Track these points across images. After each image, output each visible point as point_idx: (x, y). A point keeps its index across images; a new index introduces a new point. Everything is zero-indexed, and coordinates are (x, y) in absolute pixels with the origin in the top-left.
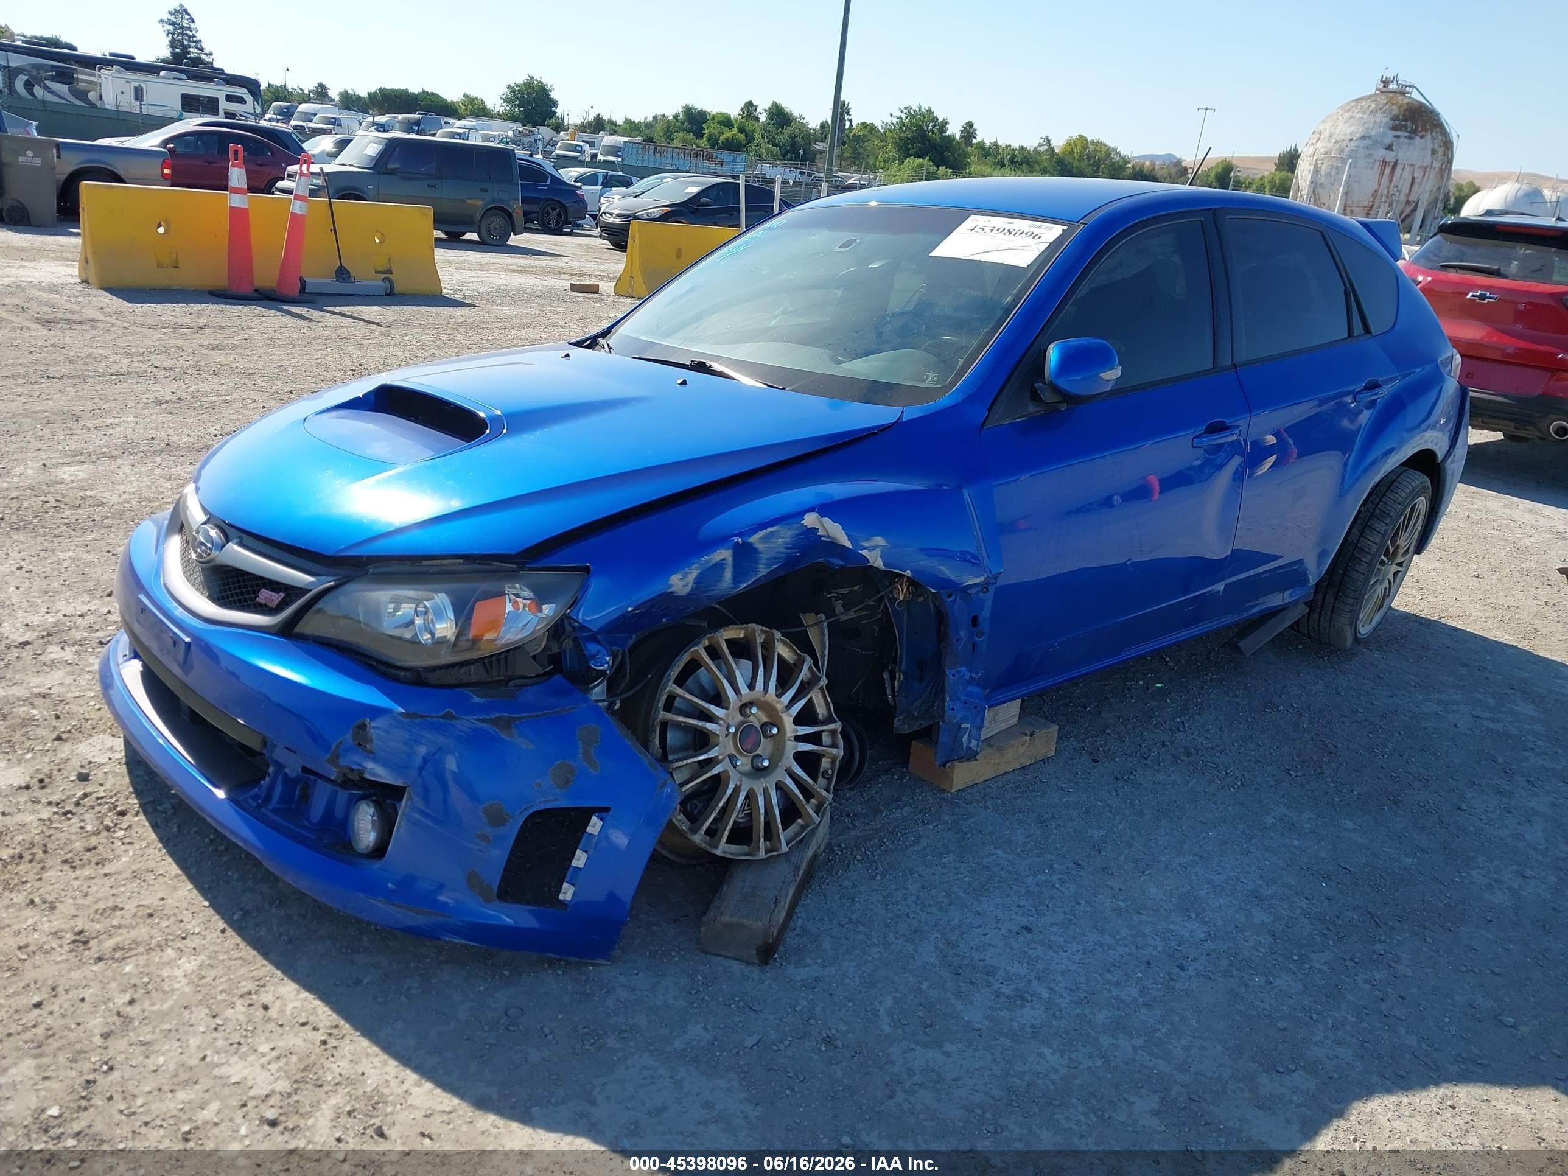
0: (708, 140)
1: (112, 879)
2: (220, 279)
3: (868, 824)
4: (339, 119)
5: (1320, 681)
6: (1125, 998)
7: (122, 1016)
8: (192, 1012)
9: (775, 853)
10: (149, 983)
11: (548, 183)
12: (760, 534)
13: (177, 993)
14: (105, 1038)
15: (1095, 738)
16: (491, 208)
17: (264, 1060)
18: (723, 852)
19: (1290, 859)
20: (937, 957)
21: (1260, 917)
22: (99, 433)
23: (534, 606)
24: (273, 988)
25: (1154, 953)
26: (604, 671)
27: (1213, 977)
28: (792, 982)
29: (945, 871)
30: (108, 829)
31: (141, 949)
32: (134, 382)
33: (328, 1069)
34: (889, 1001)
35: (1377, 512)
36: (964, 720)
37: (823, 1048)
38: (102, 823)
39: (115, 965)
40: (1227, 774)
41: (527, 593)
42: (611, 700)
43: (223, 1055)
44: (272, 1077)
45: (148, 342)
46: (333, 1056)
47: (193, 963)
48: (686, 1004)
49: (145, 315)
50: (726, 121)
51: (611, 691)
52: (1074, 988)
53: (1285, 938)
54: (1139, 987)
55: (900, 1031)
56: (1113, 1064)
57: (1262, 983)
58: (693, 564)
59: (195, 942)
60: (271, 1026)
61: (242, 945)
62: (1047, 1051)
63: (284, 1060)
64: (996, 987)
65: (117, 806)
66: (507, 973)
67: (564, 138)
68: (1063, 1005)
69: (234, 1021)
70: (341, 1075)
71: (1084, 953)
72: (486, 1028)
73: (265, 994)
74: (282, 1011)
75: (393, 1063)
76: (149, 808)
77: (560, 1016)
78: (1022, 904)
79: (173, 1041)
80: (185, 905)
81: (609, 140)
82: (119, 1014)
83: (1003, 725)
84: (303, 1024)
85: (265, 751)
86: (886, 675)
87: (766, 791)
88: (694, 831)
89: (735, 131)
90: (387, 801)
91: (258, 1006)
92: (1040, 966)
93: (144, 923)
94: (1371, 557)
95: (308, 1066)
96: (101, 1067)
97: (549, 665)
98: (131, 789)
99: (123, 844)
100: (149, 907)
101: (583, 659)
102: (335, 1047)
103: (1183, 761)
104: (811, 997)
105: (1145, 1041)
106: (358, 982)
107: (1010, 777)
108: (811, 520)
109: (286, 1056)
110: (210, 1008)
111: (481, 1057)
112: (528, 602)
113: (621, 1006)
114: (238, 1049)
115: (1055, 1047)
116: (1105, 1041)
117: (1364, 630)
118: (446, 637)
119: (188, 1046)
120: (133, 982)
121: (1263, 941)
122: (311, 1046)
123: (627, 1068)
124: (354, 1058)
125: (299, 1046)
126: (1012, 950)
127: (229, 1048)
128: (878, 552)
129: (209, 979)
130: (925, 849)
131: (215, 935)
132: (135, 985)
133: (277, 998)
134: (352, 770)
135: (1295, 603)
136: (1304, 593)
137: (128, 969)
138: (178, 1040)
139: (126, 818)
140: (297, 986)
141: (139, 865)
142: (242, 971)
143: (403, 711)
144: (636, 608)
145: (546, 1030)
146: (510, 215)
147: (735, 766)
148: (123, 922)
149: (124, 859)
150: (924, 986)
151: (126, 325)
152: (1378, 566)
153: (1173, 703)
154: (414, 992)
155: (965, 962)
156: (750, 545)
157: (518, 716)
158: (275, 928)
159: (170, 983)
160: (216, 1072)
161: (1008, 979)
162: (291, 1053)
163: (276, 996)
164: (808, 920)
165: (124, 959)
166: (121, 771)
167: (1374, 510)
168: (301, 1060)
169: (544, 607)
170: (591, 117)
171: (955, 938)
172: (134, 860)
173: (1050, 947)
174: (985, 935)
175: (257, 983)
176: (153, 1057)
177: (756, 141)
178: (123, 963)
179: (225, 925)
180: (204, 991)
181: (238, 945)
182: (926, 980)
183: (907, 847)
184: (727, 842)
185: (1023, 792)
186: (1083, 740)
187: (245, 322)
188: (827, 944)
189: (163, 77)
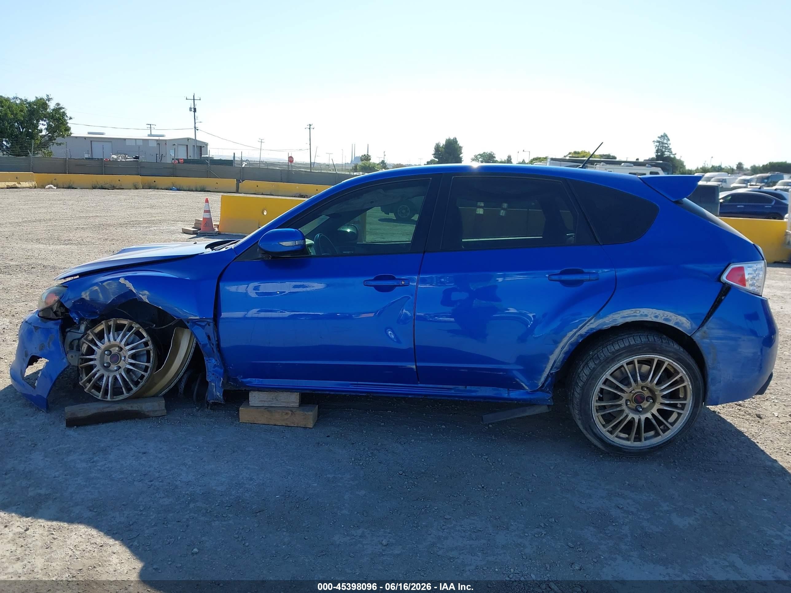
12: (106, 283)
36: (213, 381)
58: (88, 289)
83: (285, 404)
108: (122, 281)
128: (146, 296)
156: (104, 286)
157: (41, 327)
189: (622, 166)
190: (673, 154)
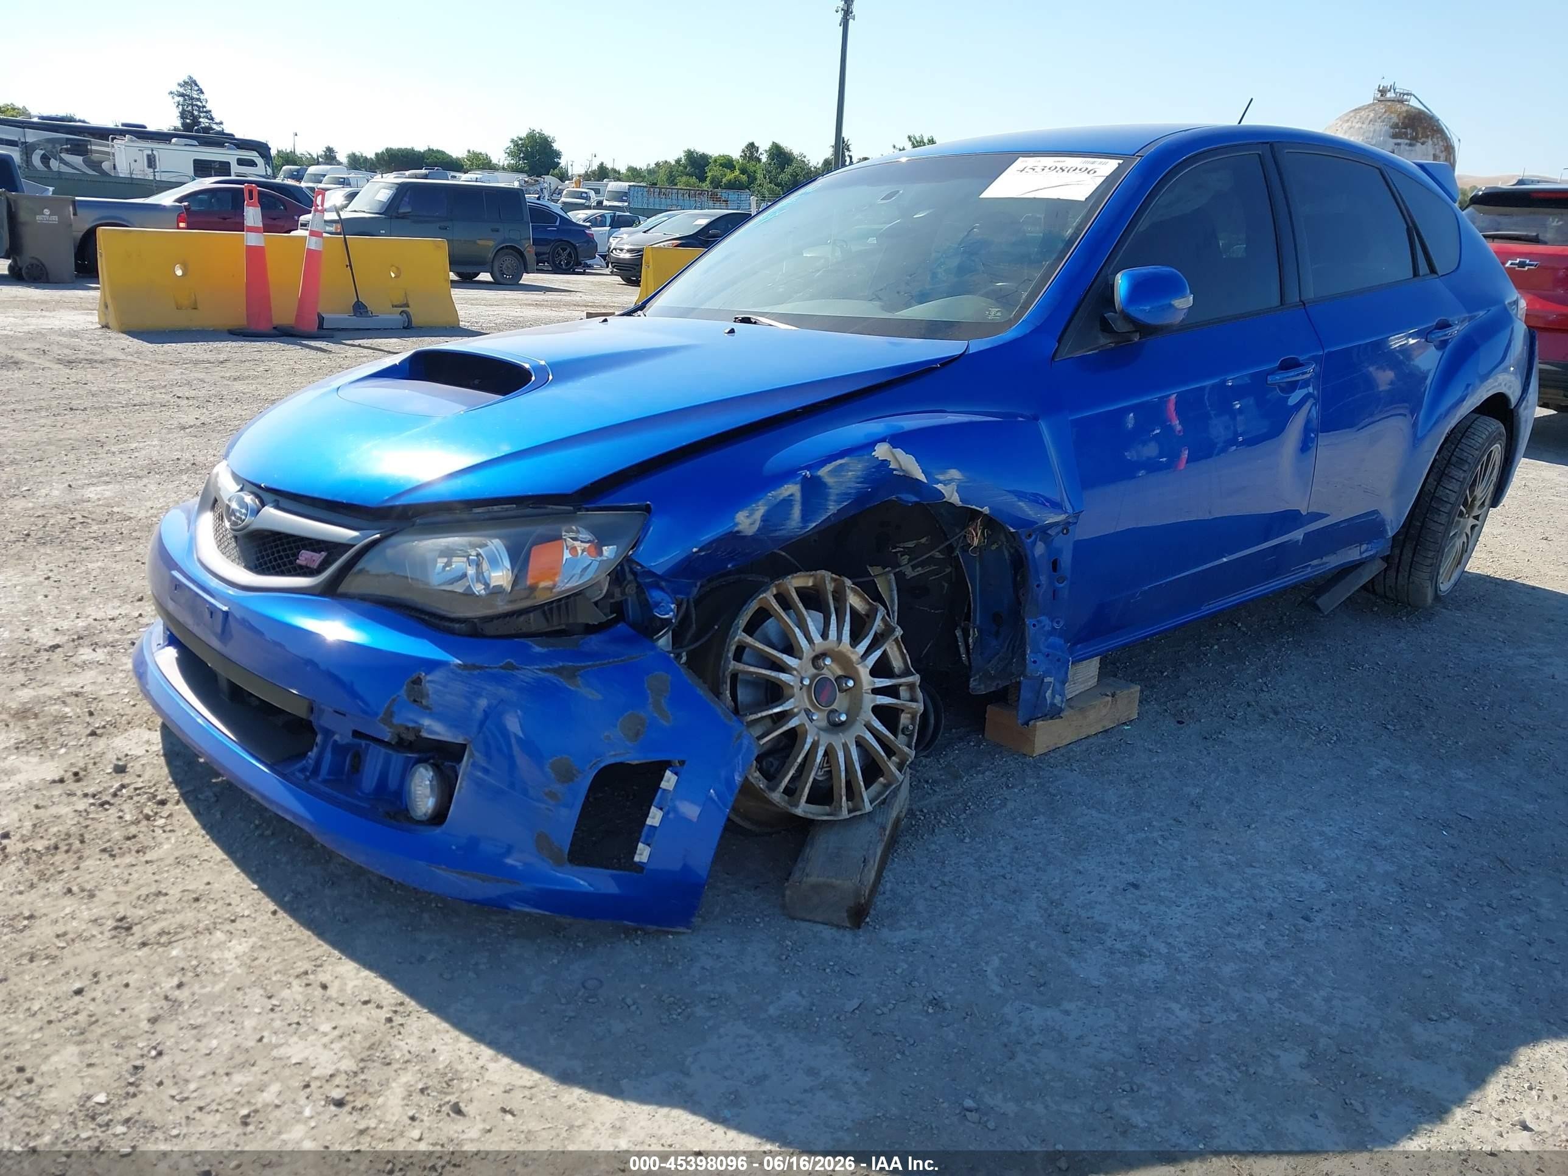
0: (711, 183)
1: (154, 866)
2: (239, 318)
3: (948, 789)
4: (348, 178)
5: (1403, 641)
6: (1250, 950)
7: (170, 1000)
8: (245, 994)
9: (858, 813)
10: (198, 966)
11: (557, 224)
12: (829, 467)
13: (229, 975)
14: (153, 1023)
15: (1176, 701)
16: (503, 248)
17: (326, 1040)
18: (805, 812)
19: (1404, 809)
20: (1041, 916)
21: (1382, 867)
22: (124, 456)
23: (593, 549)
24: (330, 968)
25: (1275, 905)
26: (669, 620)
27: (1343, 927)
28: (888, 946)
29: (1038, 832)
30: (147, 818)
31: (188, 933)
32: (158, 410)
33: (396, 1046)
34: (996, 961)
35: (1454, 459)
36: (1048, 673)
37: (930, 1011)
38: (142, 812)
39: (160, 950)
40: (1320, 730)
41: (585, 535)
42: (678, 651)
43: (281, 1036)
44: (336, 1057)
45: (170, 376)
46: (400, 1033)
47: (245, 945)
48: (777, 970)
49: (166, 353)
50: (728, 163)
51: (677, 640)
52: (1193, 942)
53: (1414, 887)
54: (1265, 940)
55: (1011, 991)
56: (1249, 1018)
57: (1398, 932)
58: (760, 499)
59: (245, 924)
60: (331, 1005)
61: (295, 926)
62: (1175, 1007)
63: (348, 1039)
64: (1109, 943)
65: (156, 796)
66: (580, 945)
67: (569, 186)
68: (1184, 960)
69: (292, 1001)
70: (409, 1052)
71: (1199, 907)
72: (563, 1001)
73: (323, 974)
74: (342, 990)
75: (465, 1039)
76: (189, 797)
77: (642, 986)
78: (1124, 861)
79: (227, 1022)
80: (232, 888)
81: (613, 186)
82: (166, 998)
83: (1083, 686)
84: (366, 1003)
85: (311, 718)
86: (958, 633)
87: (845, 747)
88: (773, 789)
89: (737, 172)
90: (446, 763)
91: (316, 985)
92: (1154, 922)
93: (190, 907)
94: (1449, 505)
95: (373, 1044)
96: (149, 1052)
97: (612, 613)
98: (170, 779)
99: (164, 831)
100: (194, 892)
101: (647, 607)
102: (402, 1025)
103: (1272, 719)
104: (911, 959)
105: (1280, 993)
106: (421, 959)
107: (1091, 740)
108: (882, 451)
109: (349, 1035)
110: (265, 989)
111: (561, 1030)
112: (587, 545)
113: (707, 974)
114: (297, 1029)
115: (1182, 1000)
116: (1237, 994)
117: (1445, 587)
118: (501, 586)
119: (243, 1028)
120: (181, 965)
121: (1390, 890)
122: (376, 1024)
123: (720, 1037)
124: (423, 1034)
125: (363, 1024)
126: (1121, 906)
127: (287, 1028)
128: (953, 486)
129: (262, 960)
130: (1012, 812)
131: (266, 917)
132: (183, 969)
133: (336, 977)
134: (408, 728)
135: (1372, 558)
136: (1381, 547)
137: (174, 953)
138: (233, 1022)
139: (166, 807)
140: (356, 965)
141: (182, 852)
142: (296, 952)
143: (460, 662)
144: (700, 550)
145: (629, 1001)
146: (521, 254)
147: (811, 720)
148: (168, 907)
149: (166, 847)
150: (1032, 945)
151: (147, 362)
152: (1457, 518)
153: (1252, 665)
154: (482, 967)
155: (1072, 920)
156: (819, 478)
157: (583, 664)
158: (329, 909)
159: (221, 965)
160: (275, 1053)
161: (1121, 935)
162: (354, 1032)
163: (335, 975)
164: (898, 884)
165: (170, 943)
166: (160, 762)
167: (1450, 458)
168: (366, 1038)
169: (605, 548)
170: (595, 167)
171: (1058, 897)
172: (176, 847)
173: (1162, 902)
174: (1090, 892)
175: (314, 963)
176: (205, 1041)
177: (758, 182)
178: (169, 947)
179: (276, 907)
180: (257, 972)
181: (291, 926)
182: (1034, 939)
183: (994, 811)
184: (808, 802)
185: (1109, 754)
186: (1165, 703)
187: (265, 356)
188: (921, 906)
189: (175, 144)
190: (216, 123)
